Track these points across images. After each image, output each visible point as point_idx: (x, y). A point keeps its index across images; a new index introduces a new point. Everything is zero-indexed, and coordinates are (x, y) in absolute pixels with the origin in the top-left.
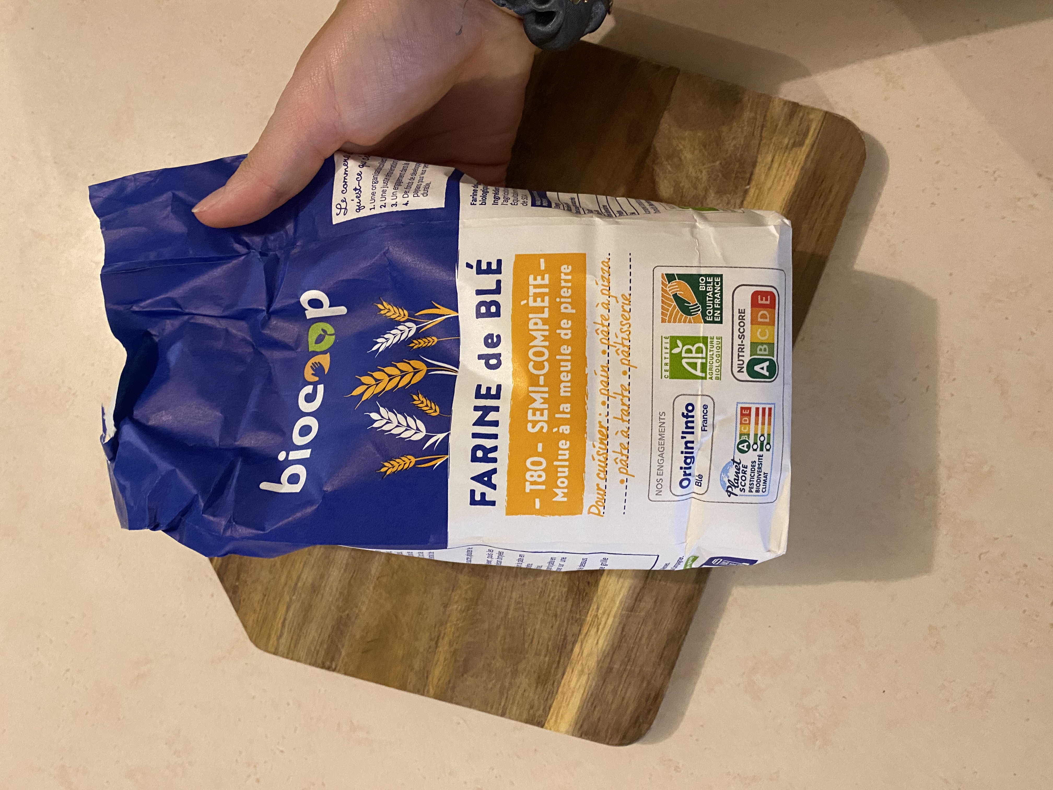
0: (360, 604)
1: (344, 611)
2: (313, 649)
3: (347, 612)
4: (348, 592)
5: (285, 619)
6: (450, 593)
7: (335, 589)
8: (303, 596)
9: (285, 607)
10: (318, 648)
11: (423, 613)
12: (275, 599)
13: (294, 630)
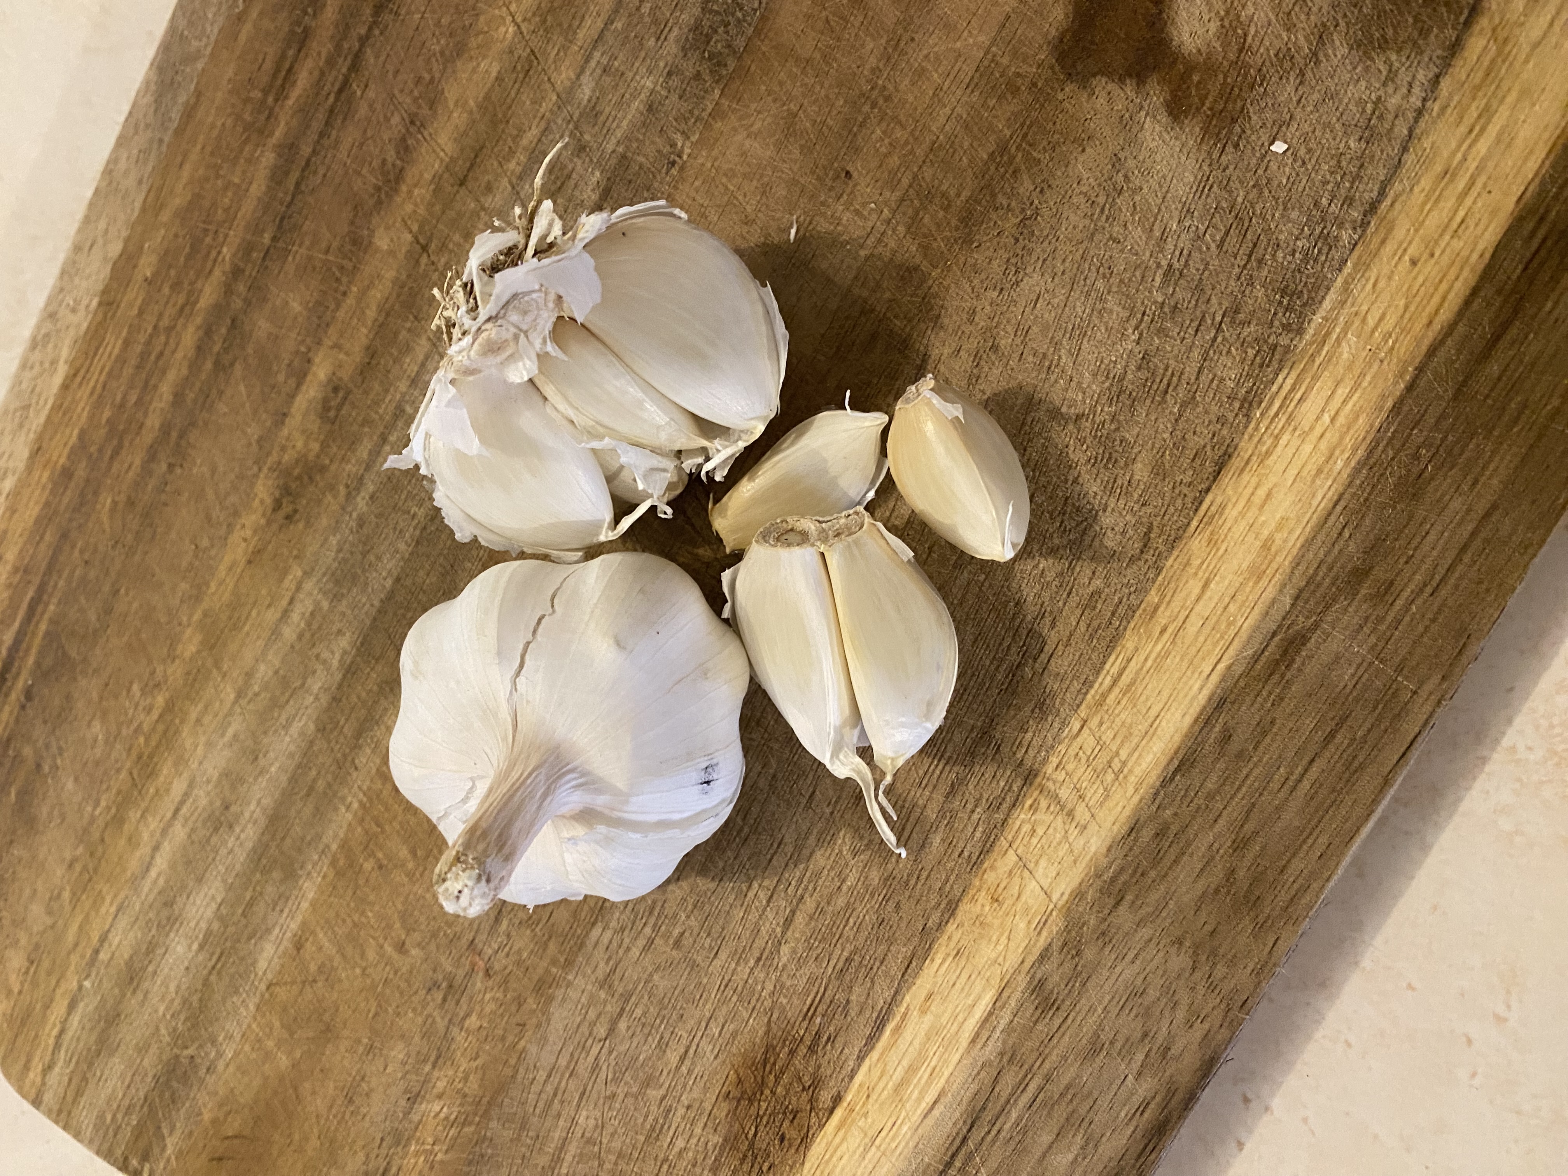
0: (221, 1038)
1: (187, 1048)
2: (109, 1117)
3: (190, 1051)
4: (201, 1000)
5: (62, 1032)
6: (428, 1068)
7: (172, 988)
8: (106, 985)
9: (66, 1002)
10: (119, 1116)
11: (357, 1100)
12: (49, 974)
13: (77, 1063)
